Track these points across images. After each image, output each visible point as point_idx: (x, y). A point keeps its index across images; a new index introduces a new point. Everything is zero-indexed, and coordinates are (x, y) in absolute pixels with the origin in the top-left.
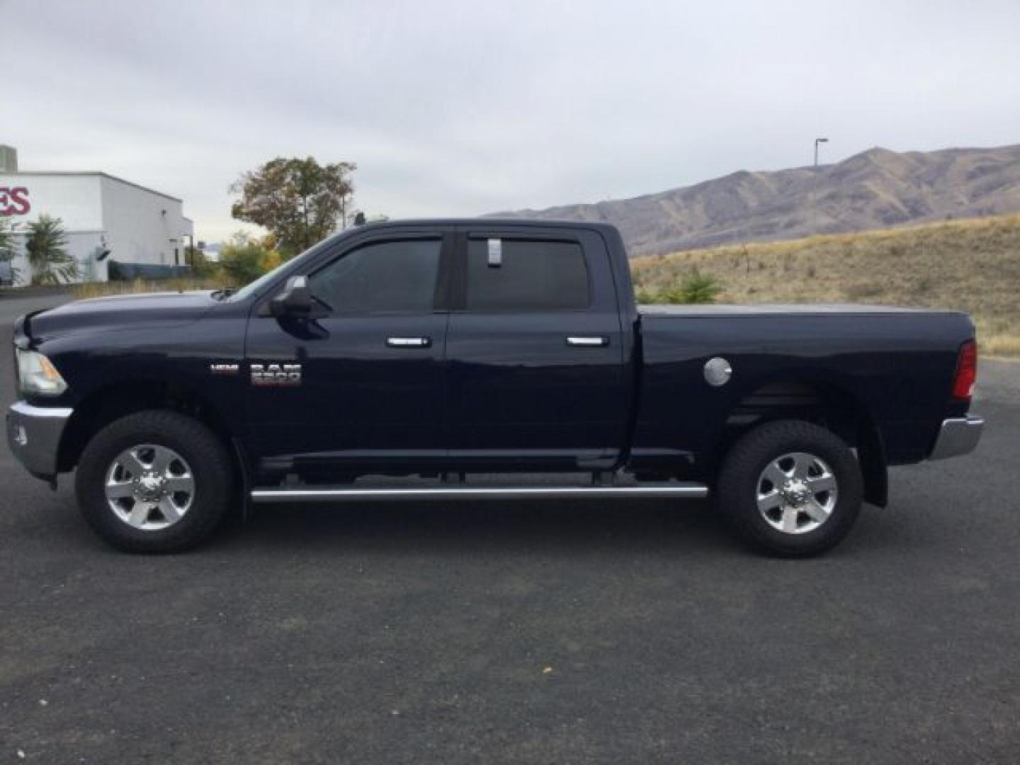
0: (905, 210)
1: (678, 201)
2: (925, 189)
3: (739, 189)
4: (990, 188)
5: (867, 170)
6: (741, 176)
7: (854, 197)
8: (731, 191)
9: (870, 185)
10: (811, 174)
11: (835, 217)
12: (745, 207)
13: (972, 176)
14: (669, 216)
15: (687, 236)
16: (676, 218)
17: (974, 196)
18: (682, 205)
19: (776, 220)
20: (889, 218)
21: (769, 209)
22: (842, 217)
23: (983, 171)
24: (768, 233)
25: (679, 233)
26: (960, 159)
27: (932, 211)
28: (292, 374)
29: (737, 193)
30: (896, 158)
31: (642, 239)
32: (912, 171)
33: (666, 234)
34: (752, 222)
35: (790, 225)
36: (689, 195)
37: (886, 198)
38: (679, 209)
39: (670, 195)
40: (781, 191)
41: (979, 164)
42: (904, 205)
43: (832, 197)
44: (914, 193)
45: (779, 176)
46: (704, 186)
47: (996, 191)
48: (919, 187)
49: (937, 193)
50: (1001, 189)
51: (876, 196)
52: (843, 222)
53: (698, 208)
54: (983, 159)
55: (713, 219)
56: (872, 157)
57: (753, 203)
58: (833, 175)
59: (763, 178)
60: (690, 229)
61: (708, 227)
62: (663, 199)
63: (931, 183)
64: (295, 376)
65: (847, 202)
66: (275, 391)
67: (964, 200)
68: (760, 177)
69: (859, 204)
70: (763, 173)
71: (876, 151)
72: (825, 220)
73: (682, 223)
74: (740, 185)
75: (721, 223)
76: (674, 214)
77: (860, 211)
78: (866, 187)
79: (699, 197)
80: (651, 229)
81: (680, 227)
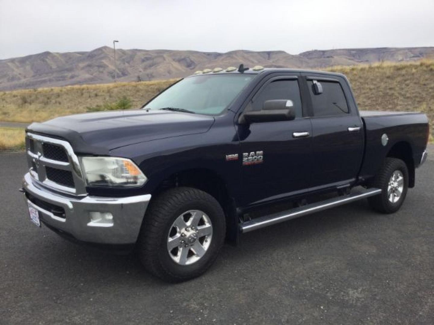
0: (120, 73)
1: (17, 64)
2: (127, 64)
3: (47, 60)
4: (151, 66)
5: (103, 55)
6: (47, 54)
7: (99, 66)
8: (43, 61)
9: (105, 62)
10: (78, 55)
11: (92, 75)
12: (51, 68)
13: (143, 61)
14: (13, 70)
15: (23, 80)
16: (17, 71)
17: (145, 68)
18: (19, 65)
19: (66, 74)
20: (113, 76)
21: (62, 70)
22: (94, 74)
23: (147, 59)
24: (63, 80)
25: (19, 79)
26: (139, 54)
27: (130, 74)
28: (259, 157)
29: (46, 61)
32: (121, 57)
33: (13, 79)
34: (55, 75)
35: (72, 77)
36: (23, 61)
37: (111, 67)
38: (18, 67)
39: (13, 61)
40: (67, 62)
41: (145, 56)
42: (119, 71)
43: (89, 66)
44: (122, 66)
45: (65, 55)
46: (29, 57)
47: (152, 67)
48: (124, 64)
49: (131, 67)
50: (154, 66)
51: (108, 66)
52: (95, 76)
53: (28, 67)
54: (147, 54)
55: (36, 73)
56: (104, 50)
57: (54, 67)
58: (89, 56)
59: (57, 55)
60: (25, 77)
61: (33, 76)
62: (9, 62)
63: (128, 62)
64: (260, 158)
65: (96, 68)
66: (253, 166)
67: (141, 70)
68: (56, 55)
69: (101, 69)
70: (58, 53)
72: (87, 76)
73: (20, 74)
74: (47, 58)
75: (40, 75)
76: (15, 69)
77: (102, 72)
78: (103, 62)
79: (28, 62)
80: (5, 76)
81: (19, 76)
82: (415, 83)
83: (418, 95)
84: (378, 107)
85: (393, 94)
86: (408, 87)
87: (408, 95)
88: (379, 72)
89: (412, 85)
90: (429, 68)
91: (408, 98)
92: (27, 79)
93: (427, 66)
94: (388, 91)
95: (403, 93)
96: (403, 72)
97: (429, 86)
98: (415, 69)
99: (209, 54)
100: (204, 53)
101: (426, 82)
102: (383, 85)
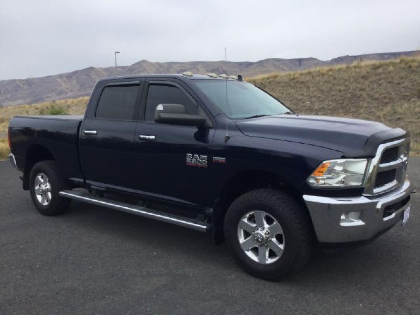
1: (65, 78)
5: (141, 69)
6: (91, 69)
8: (88, 75)
10: (120, 69)
12: (94, 82)
14: (61, 85)
15: (70, 94)
16: (64, 86)
18: (67, 80)
25: (67, 93)
26: (174, 66)
29: (90, 76)
30: (151, 64)
31: (50, 95)
33: (61, 93)
36: (70, 76)
38: (65, 82)
39: (61, 76)
41: (180, 68)
45: (107, 70)
46: (76, 72)
53: (74, 82)
54: (182, 66)
55: (82, 86)
56: (143, 64)
58: (129, 70)
59: (100, 70)
60: (71, 91)
61: (79, 90)
62: (57, 78)
70: (101, 68)
71: (144, 61)
73: (67, 88)
74: (91, 73)
75: (85, 89)
76: (63, 84)
79: (74, 77)
80: (53, 91)
81: (66, 90)
82: (390, 82)
83: (386, 95)
84: (341, 111)
85: (361, 95)
86: (380, 87)
87: (376, 96)
88: (355, 72)
89: (384, 84)
90: (408, 65)
91: (376, 99)
92: (74, 92)
93: (406, 64)
94: (358, 92)
95: (372, 93)
96: (380, 71)
97: (402, 85)
98: (394, 66)
99: (240, 64)
100: (236, 63)
101: (400, 81)
102: (354, 86)
